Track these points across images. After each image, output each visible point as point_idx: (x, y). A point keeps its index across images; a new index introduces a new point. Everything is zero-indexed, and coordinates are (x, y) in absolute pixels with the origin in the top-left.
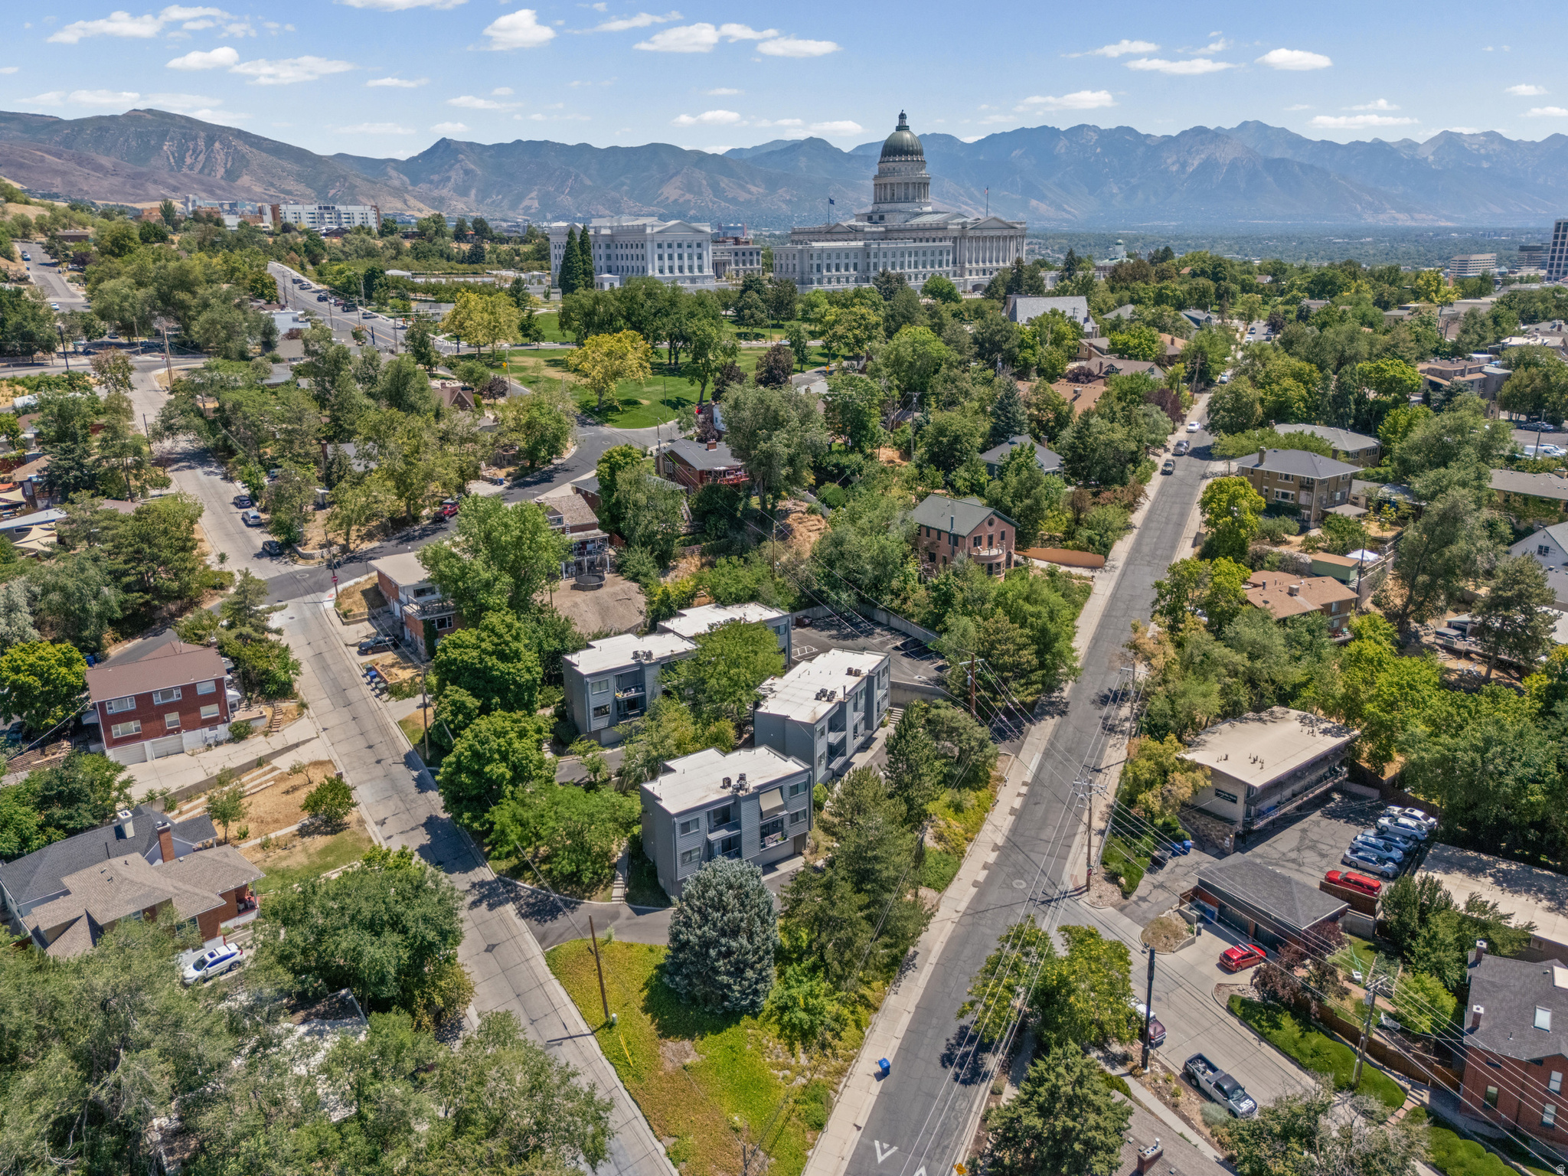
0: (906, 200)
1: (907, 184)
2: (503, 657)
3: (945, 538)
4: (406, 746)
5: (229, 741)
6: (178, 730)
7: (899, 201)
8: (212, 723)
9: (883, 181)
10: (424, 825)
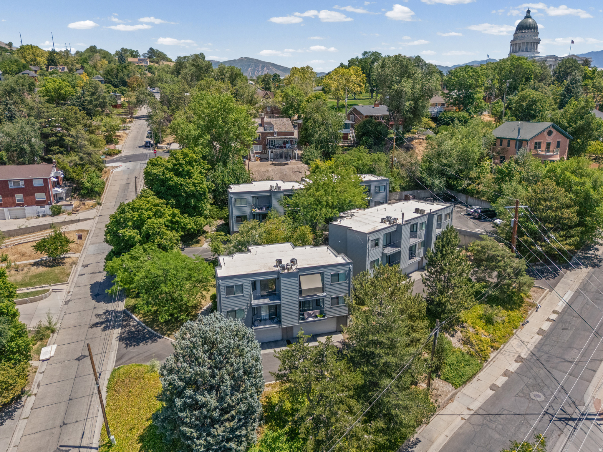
0: (527, 50)
1: (527, 43)
2: (179, 174)
5: (51, 215)
6: (23, 205)
7: (523, 51)
8: (41, 203)
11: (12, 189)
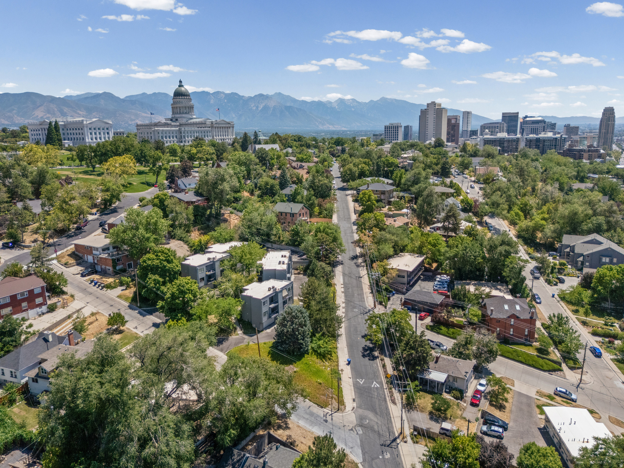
0: (186, 113)
1: (185, 107)
2: (169, 262)
3: (288, 215)
4: (127, 304)
5: (48, 312)
6: (27, 310)
7: (183, 113)
8: (40, 305)
9: (175, 106)
10: (153, 326)
11: (20, 300)
